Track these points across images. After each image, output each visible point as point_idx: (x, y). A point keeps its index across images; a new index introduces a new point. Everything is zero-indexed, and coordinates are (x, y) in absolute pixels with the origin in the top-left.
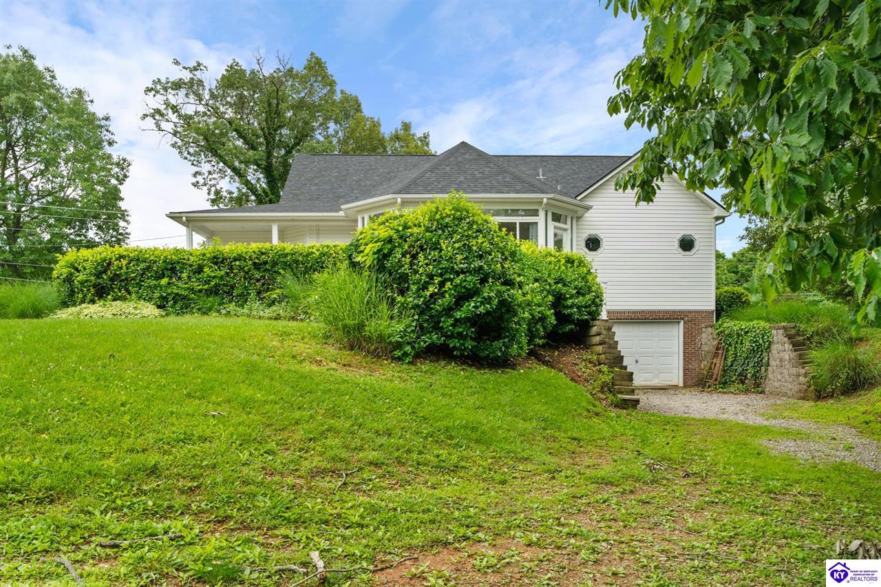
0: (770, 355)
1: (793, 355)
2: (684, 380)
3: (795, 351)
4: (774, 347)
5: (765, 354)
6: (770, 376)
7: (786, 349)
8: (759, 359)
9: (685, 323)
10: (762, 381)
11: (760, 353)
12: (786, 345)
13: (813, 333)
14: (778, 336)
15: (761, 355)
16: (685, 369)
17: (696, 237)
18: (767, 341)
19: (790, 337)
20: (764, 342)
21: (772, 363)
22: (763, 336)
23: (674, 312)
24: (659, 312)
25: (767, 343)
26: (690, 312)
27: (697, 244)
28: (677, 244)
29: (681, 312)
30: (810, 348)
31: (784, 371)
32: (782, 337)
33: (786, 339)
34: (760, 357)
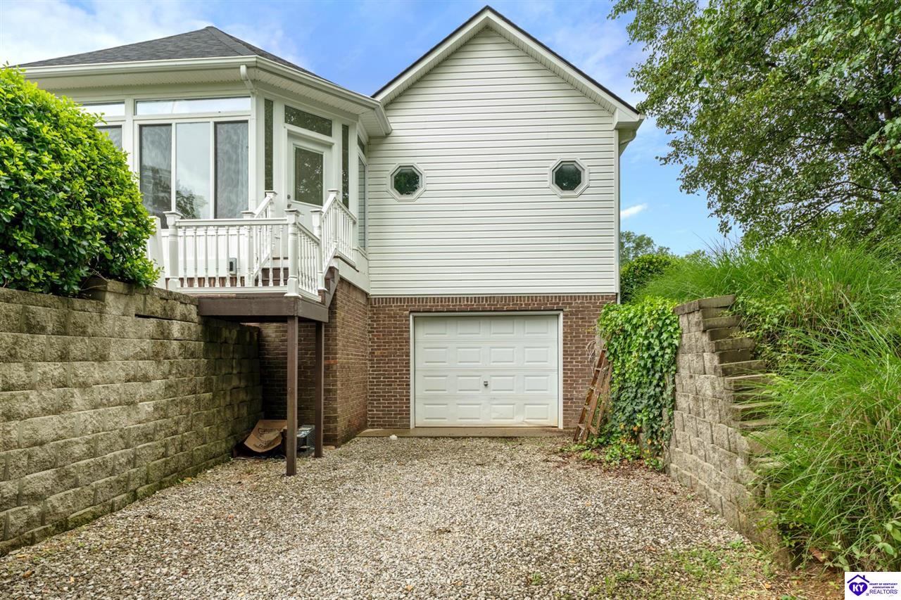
0: (677, 381)
1: (721, 383)
2: (564, 418)
3: (726, 373)
4: (685, 360)
5: (668, 379)
6: (679, 434)
7: (708, 365)
8: (658, 390)
9: (566, 316)
10: (664, 442)
11: (657, 376)
12: (707, 356)
13: (782, 319)
14: (691, 332)
15: (661, 379)
16: (566, 399)
17: (584, 164)
18: (671, 345)
19: (714, 333)
20: (662, 348)
21: (682, 402)
22: (661, 334)
23: (546, 297)
24: (520, 297)
25: (668, 351)
26: (574, 297)
27: (585, 178)
28: (549, 177)
29: (559, 297)
30: (770, 366)
31: (703, 428)
32: (698, 334)
33: (705, 338)
34: (658, 385)
